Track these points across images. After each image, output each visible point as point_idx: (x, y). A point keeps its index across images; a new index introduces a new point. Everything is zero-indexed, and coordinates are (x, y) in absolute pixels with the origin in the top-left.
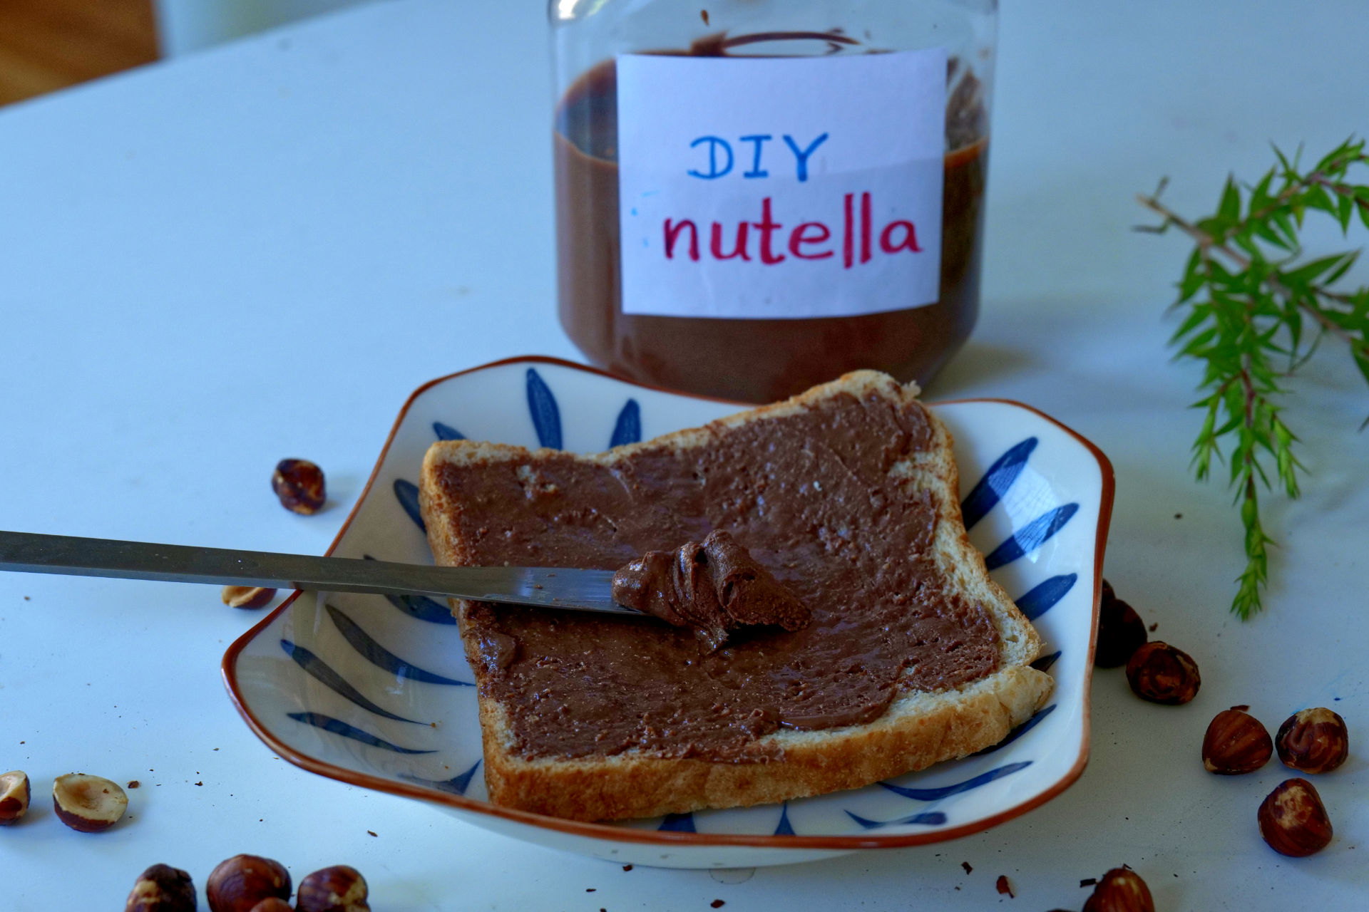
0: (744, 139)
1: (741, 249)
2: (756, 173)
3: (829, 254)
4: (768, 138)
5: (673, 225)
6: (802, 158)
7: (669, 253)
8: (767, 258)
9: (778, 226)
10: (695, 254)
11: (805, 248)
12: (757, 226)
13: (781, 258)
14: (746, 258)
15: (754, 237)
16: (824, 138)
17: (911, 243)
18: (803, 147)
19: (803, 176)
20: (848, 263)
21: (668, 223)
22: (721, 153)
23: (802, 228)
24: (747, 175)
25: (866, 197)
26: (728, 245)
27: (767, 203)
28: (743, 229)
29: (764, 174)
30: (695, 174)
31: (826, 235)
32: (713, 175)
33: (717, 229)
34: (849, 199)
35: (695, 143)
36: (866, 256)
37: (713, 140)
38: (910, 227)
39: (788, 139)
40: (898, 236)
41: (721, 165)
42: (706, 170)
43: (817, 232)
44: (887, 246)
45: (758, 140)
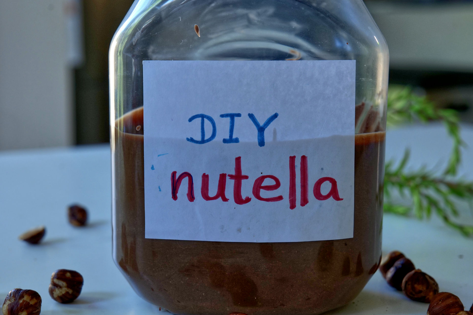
0: (222, 116)
1: (221, 194)
2: (231, 140)
3: (280, 198)
4: (239, 115)
5: (177, 176)
6: (261, 130)
7: (175, 197)
8: (239, 200)
9: (246, 177)
10: (191, 197)
11: (263, 193)
12: (231, 177)
13: (248, 200)
14: (225, 199)
15: (230, 184)
16: (276, 116)
17: (334, 193)
18: (261, 124)
19: (262, 143)
20: (293, 206)
21: (174, 174)
22: (208, 124)
23: (262, 178)
24: (225, 141)
25: (304, 158)
26: (213, 191)
27: (238, 160)
28: (223, 177)
29: (237, 141)
30: (192, 140)
31: (278, 185)
32: (203, 141)
33: (205, 178)
34: (292, 159)
35: (190, 120)
36: (304, 202)
37: (203, 117)
38: (334, 182)
39: (251, 116)
40: (326, 188)
41: (208, 136)
42: (198, 138)
43: (272, 182)
44: (318, 195)
45: (232, 116)
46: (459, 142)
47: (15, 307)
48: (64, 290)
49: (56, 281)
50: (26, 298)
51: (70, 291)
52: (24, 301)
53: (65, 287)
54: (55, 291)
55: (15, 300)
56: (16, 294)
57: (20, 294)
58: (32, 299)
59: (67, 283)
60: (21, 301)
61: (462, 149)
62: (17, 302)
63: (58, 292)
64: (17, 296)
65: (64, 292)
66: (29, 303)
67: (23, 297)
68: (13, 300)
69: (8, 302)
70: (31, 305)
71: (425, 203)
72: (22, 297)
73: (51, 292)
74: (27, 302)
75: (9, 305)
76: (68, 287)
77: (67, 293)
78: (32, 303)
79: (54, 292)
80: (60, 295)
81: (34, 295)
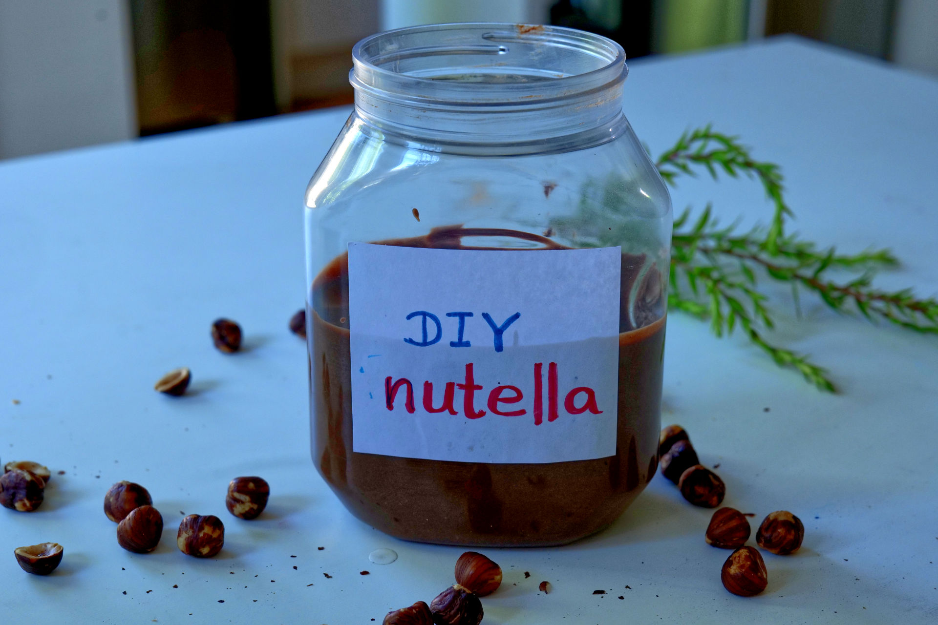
0: (449, 315)
1: (448, 405)
2: (461, 343)
3: (522, 412)
4: (470, 314)
5: (393, 382)
6: (499, 332)
7: (390, 406)
8: (470, 413)
9: (480, 388)
10: (410, 407)
11: (501, 407)
12: (461, 386)
13: (482, 414)
14: (453, 413)
15: (459, 397)
16: (517, 316)
17: (592, 406)
18: (499, 325)
19: (499, 348)
20: (538, 421)
21: (388, 380)
22: (431, 324)
23: (500, 389)
24: (453, 344)
25: (553, 366)
26: (438, 401)
27: (469, 368)
28: (450, 387)
29: (467, 344)
30: (411, 341)
31: (519, 397)
32: (425, 343)
33: (428, 387)
34: (538, 367)
35: (409, 317)
36: (553, 416)
37: (424, 314)
38: (590, 393)
39: (486, 316)
40: (581, 400)
41: (431, 337)
42: (419, 339)
43: (513, 394)
44: (571, 408)
45: (462, 316)
46: (783, 208)
47: (195, 541)
48: (247, 507)
49: (236, 495)
50: (207, 530)
51: (255, 507)
52: (205, 534)
53: (249, 502)
54: (236, 507)
55: (193, 532)
56: (193, 524)
57: (199, 524)
58: (214, 531)
59: (251, 497)
60: (201, 535)
61: (785, 216)
62: (196, 536)
63: (239, 509)
64: (195, 527)
65: (247, 509)
66: (212, 536)
67: (203, 529)
68: (190, 533)
69: (184, 536)
70: (214, 538)
72: (201, 528)
73: (231, 507)
74: (208, 534)
75: (187, 539)
76: (252, 502)
77: (252, 509)
78: (215, 535)
79: (234, 509)
80: (243, 511)
81: (215, 523)
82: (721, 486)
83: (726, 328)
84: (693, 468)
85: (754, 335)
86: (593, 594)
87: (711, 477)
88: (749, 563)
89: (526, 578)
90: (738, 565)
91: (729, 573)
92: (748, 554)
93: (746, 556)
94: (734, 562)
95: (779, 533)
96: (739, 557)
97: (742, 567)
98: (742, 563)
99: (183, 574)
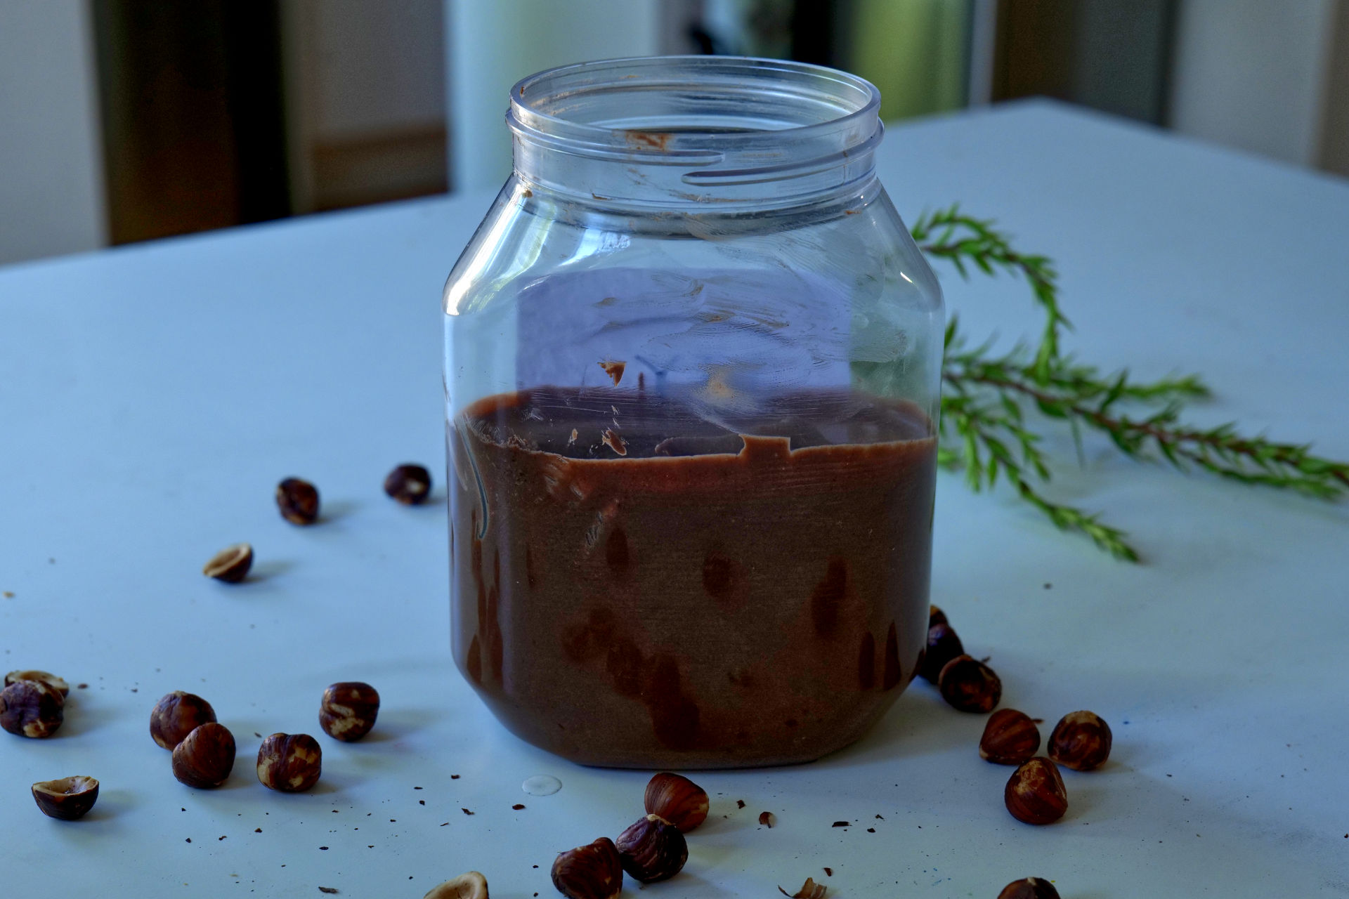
46: (1057, 317)
47: (282, 770)
48: (349, 724)
49: (335, 707)
50: (299, 753)
51: (361, 723)
52: (296, 759)
53: (352, 716)
54: (335, 724)
55: (279, 756)
56: (279, 745)
57: (287, 746)
58: (308, 755)
59: (354, 710)
60: (291, 760)
61: (1060, 327)
62: (285, 762)
63: (338, 726)
64: (282, 750)
65: (350, 726)
66: (306, 762)
67: (293, 752)
68: (276, 758)
69: (267, 762)
70: (309, 764)
71: (985, 456)
72: (291, 751)
73: (326, 725)
74: (301, 759)
75: (272, 766)
76: (357, 716)
77: (356, 726)
78: (310, 761)
79: (332, 726)
80: (344, 730)
81: (308, 744)
82: (996, 682)
83: (985, 479)
84: (958, 659)
85: (1024, 488)
86: (833, 826)
87: (982, 670)
88: (1042, 778)
89: (740, 808)
90: (1028, 781)
91: (1016, 793)
92: (1041, 767)
93: (1039, 769)
94: (1022, 778)
95: (1080, 740)
96: (1029, 771)
97: (1033, 784)
98: (1033, 779)
99: (267, 814)
